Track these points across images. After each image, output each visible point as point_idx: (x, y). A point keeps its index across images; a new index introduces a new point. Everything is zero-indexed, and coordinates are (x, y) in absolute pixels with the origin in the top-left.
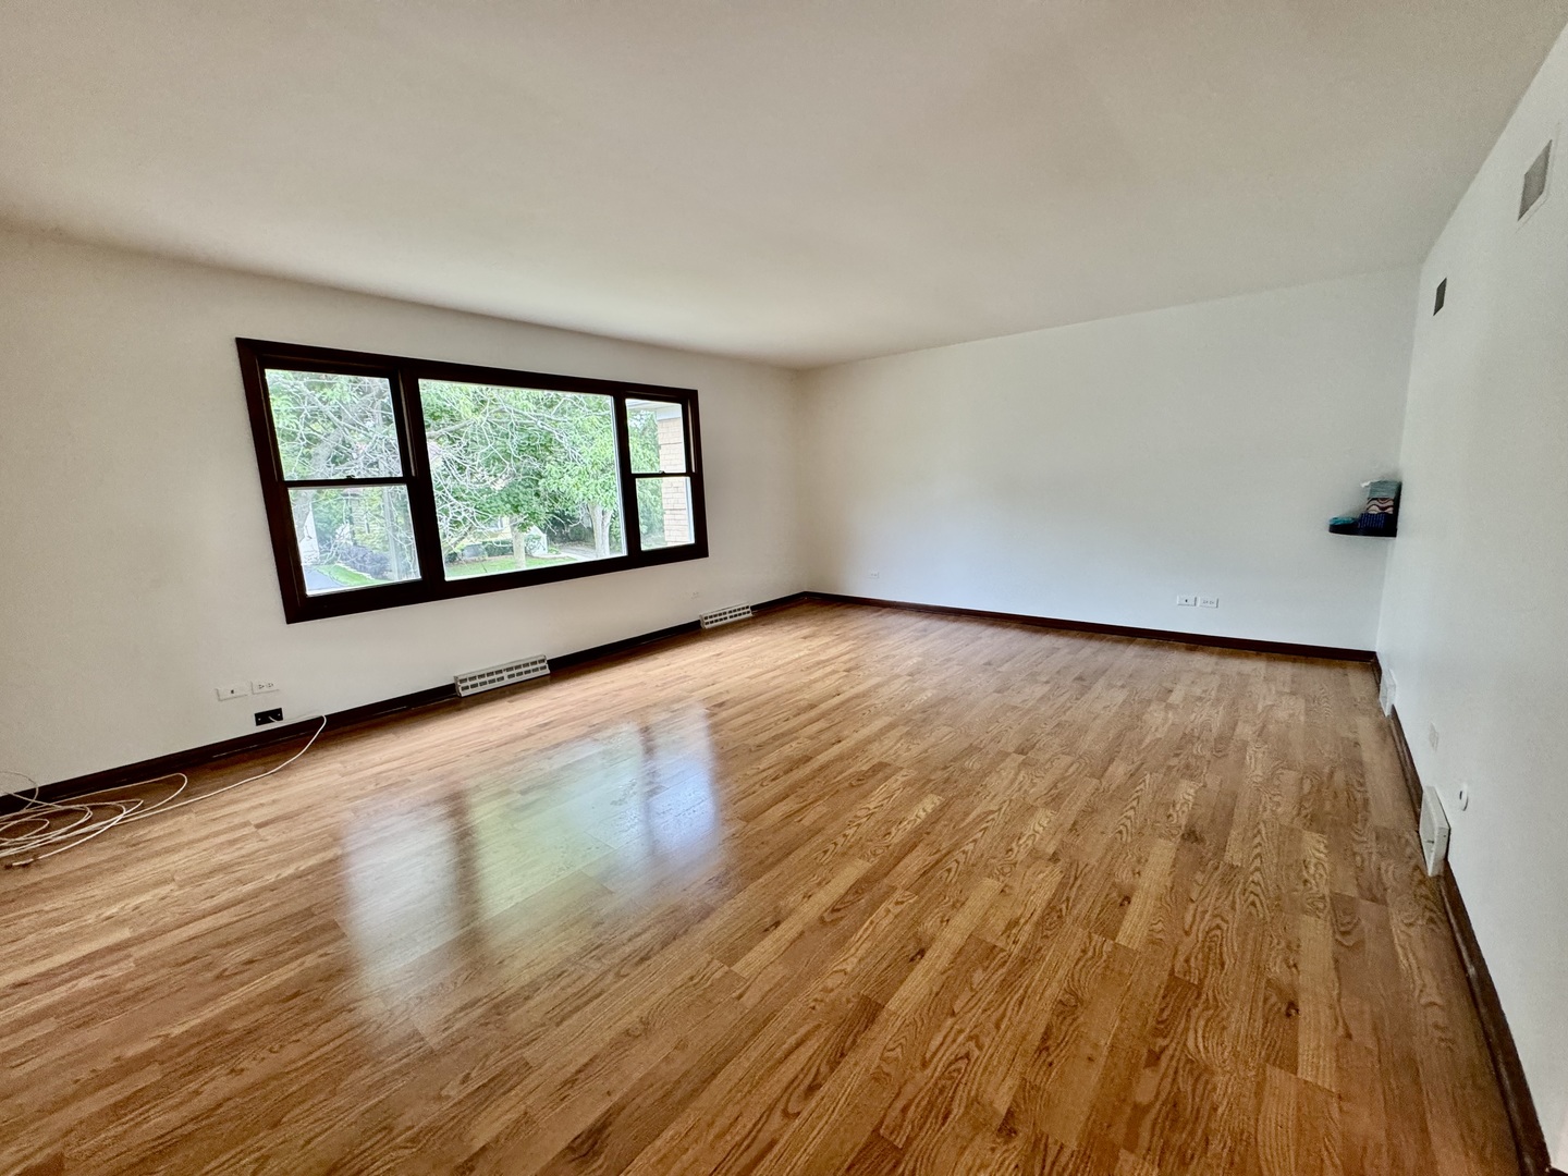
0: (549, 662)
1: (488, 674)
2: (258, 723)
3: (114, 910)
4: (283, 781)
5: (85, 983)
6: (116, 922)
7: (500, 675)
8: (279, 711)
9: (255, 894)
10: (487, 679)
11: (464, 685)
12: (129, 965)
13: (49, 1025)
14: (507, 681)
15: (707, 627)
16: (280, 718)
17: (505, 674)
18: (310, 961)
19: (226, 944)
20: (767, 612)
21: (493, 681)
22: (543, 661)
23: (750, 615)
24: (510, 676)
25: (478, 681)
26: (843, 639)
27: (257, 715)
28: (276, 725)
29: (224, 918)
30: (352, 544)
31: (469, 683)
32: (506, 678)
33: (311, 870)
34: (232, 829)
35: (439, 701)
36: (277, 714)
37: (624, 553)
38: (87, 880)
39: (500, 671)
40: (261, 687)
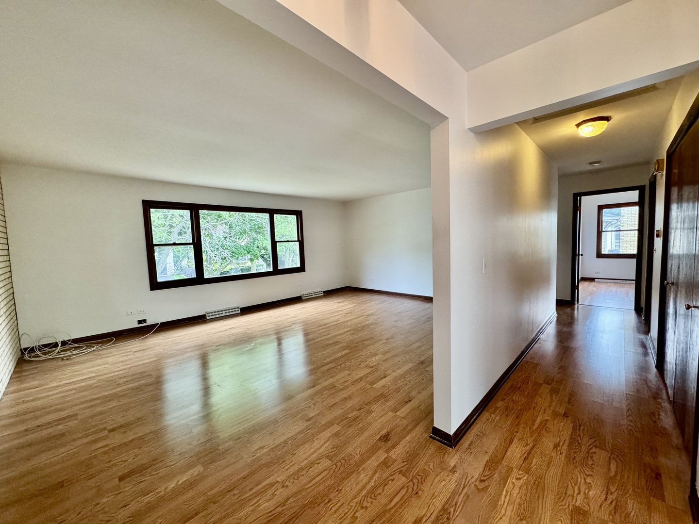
0: (241, 309)
1: (218, 312)
2: (138, 324)
3: (91, 370)
4: (144, 341)
5: (83, 384)
6: (92, 372)
7: (222, 312)
8: (146, 320)
9: (130, 368)
10: (217, 313)
11: (209, 315)
12: (95, 381)
13: (74, 391)
14: (224, 314)
15: (304, 298)
16: (146, 322)
17: (224, 312)
18: (142, 382)
19: (121, 378)
20: (329, 294)
21: (219, 314)
22: (238, 308)
23: (323, 294)
24: (225, 313)
25: (214, 314)
26: (352, 303)
27: (138, 321)
28: (144, 324)
29: (122, 372)
30: (187, 267)
31: (210, 314)
32: (224, 313)
33: (147, 363)
34: (127, 352)
35: (199, 320)
36: (145, 321)
37: (271, 269)
38: (84, 363)
39: (222, 311)
40: (140, 311)
